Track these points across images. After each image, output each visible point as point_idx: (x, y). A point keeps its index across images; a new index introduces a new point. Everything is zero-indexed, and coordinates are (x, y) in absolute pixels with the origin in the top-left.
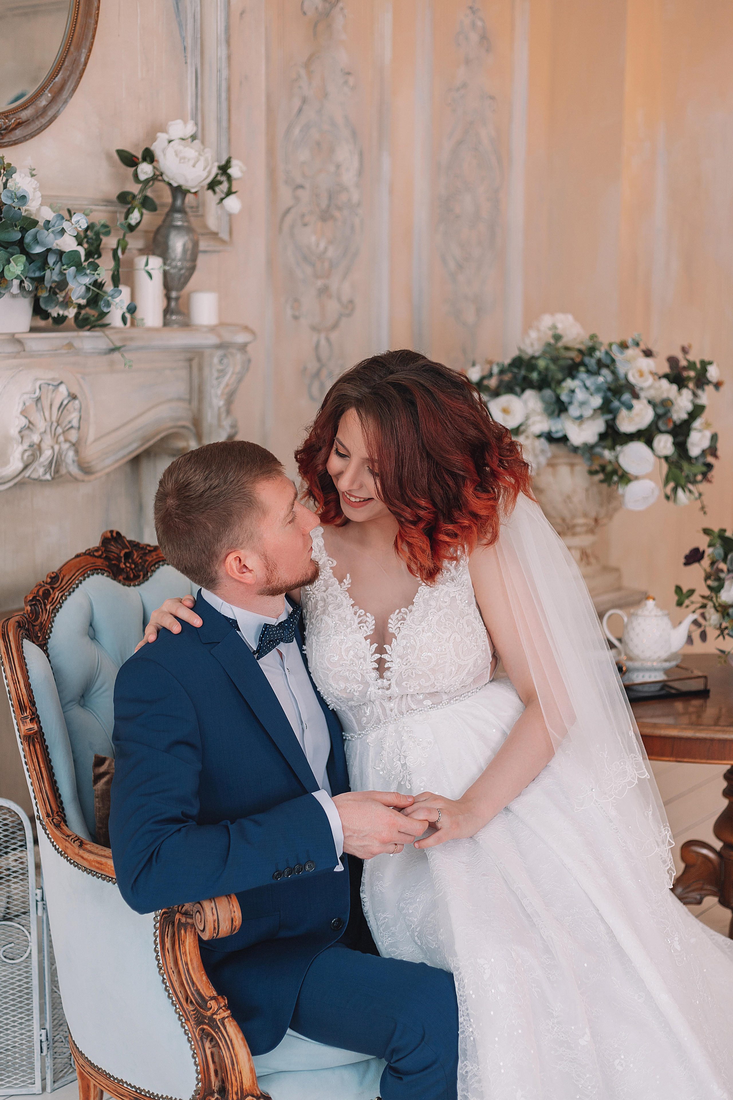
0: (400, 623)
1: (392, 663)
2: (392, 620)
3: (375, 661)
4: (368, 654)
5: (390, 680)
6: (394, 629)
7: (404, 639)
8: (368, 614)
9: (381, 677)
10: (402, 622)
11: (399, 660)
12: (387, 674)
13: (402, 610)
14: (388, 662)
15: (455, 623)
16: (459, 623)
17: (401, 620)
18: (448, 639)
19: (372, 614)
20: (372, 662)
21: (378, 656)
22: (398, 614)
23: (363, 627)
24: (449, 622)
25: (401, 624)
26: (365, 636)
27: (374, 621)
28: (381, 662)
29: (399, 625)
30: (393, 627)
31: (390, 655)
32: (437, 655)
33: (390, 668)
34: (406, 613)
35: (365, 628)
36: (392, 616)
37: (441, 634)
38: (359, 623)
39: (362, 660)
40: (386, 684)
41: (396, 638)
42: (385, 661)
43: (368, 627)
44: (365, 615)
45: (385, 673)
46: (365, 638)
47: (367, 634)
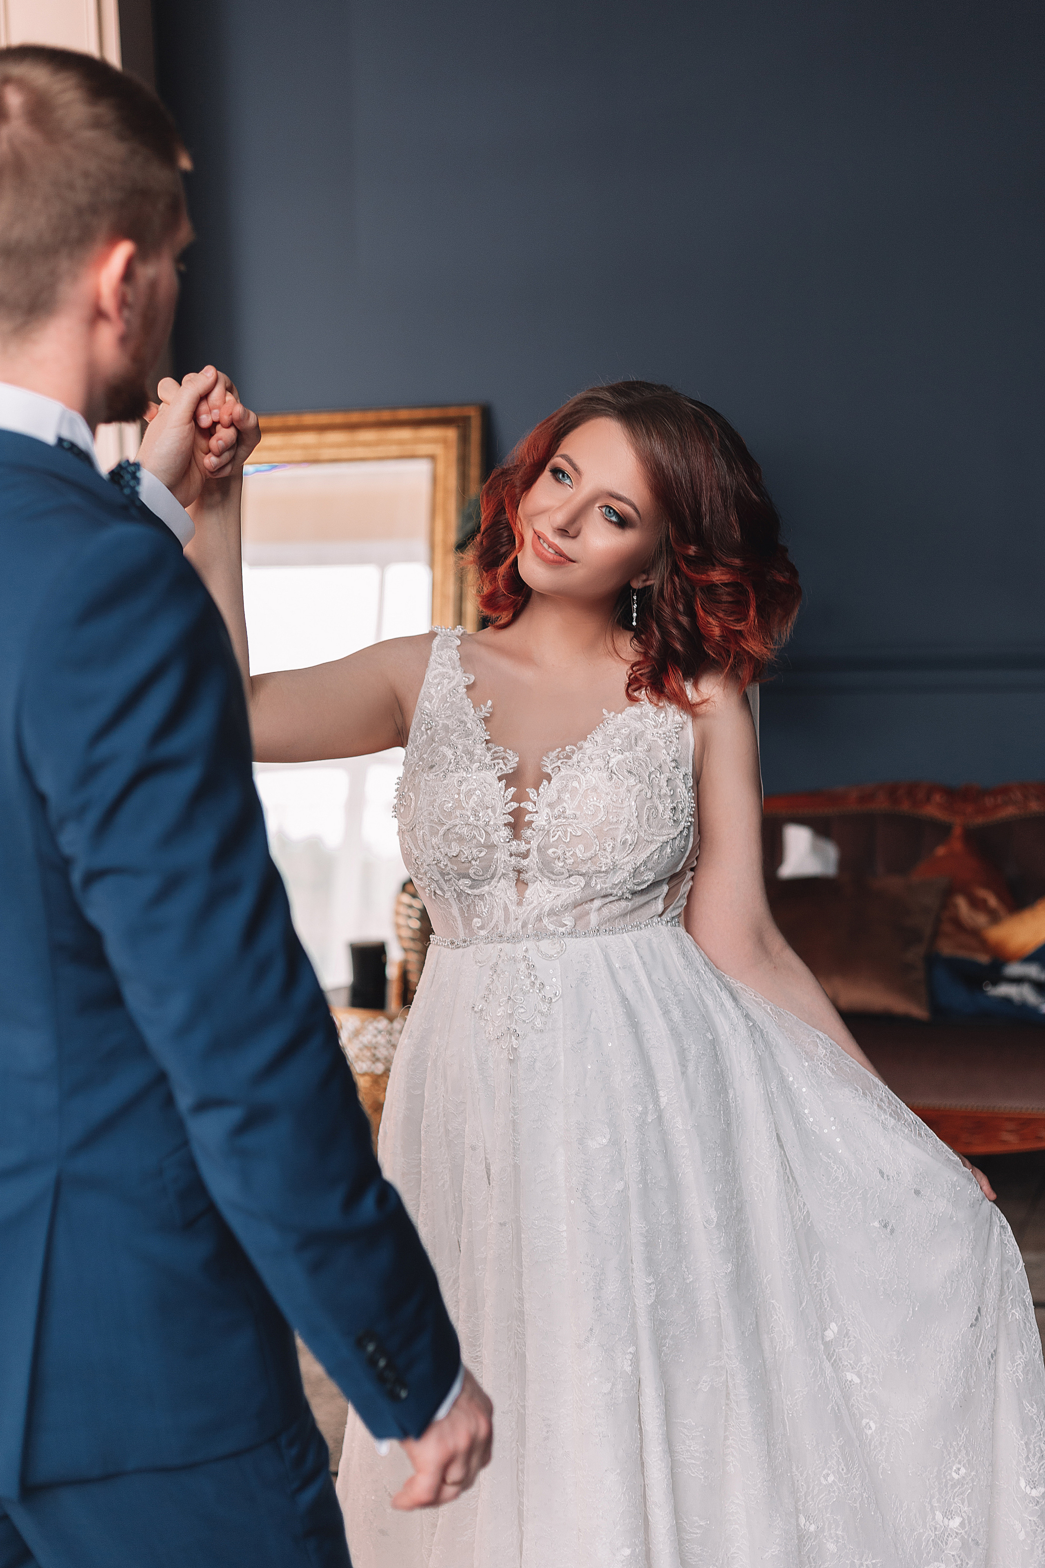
0: (560, 761)
1: (536, 815)
2: (549, 759)
3: (510, 814)
4: (501, 802)
5: (529, 843)
6: (550, 768)
7: (563, 780)
8: (508, 751)
9: (516, 836)
10: (566, 760)
11: (546, 811)
12: (525, 833)
13: (568, 748)
14: (531, 813)
17: (563, 759)
19: (515, 752)
20: (504, 814)
21: (515, 805)
22: (560, 752)
23: (499, 764)
25: (562, 763)
26: (499, 774)
27: (518, 760)
28: (517, 814)
29: (559, 764)
30: (549, 765)
31: (535, 803)
32: (608, 806)
33: (533, 822)
34: (573, 752)
35: (502, 766)
36: (549, 753)
38: (492, 760)
39: (489, 811)
40: (523, 847)
41: (549, 780)
42: (525, 812)
43: (506, 765)
44: (505, 751)
45: (522, 831)
46: (498, 777)
47: (502, 773)
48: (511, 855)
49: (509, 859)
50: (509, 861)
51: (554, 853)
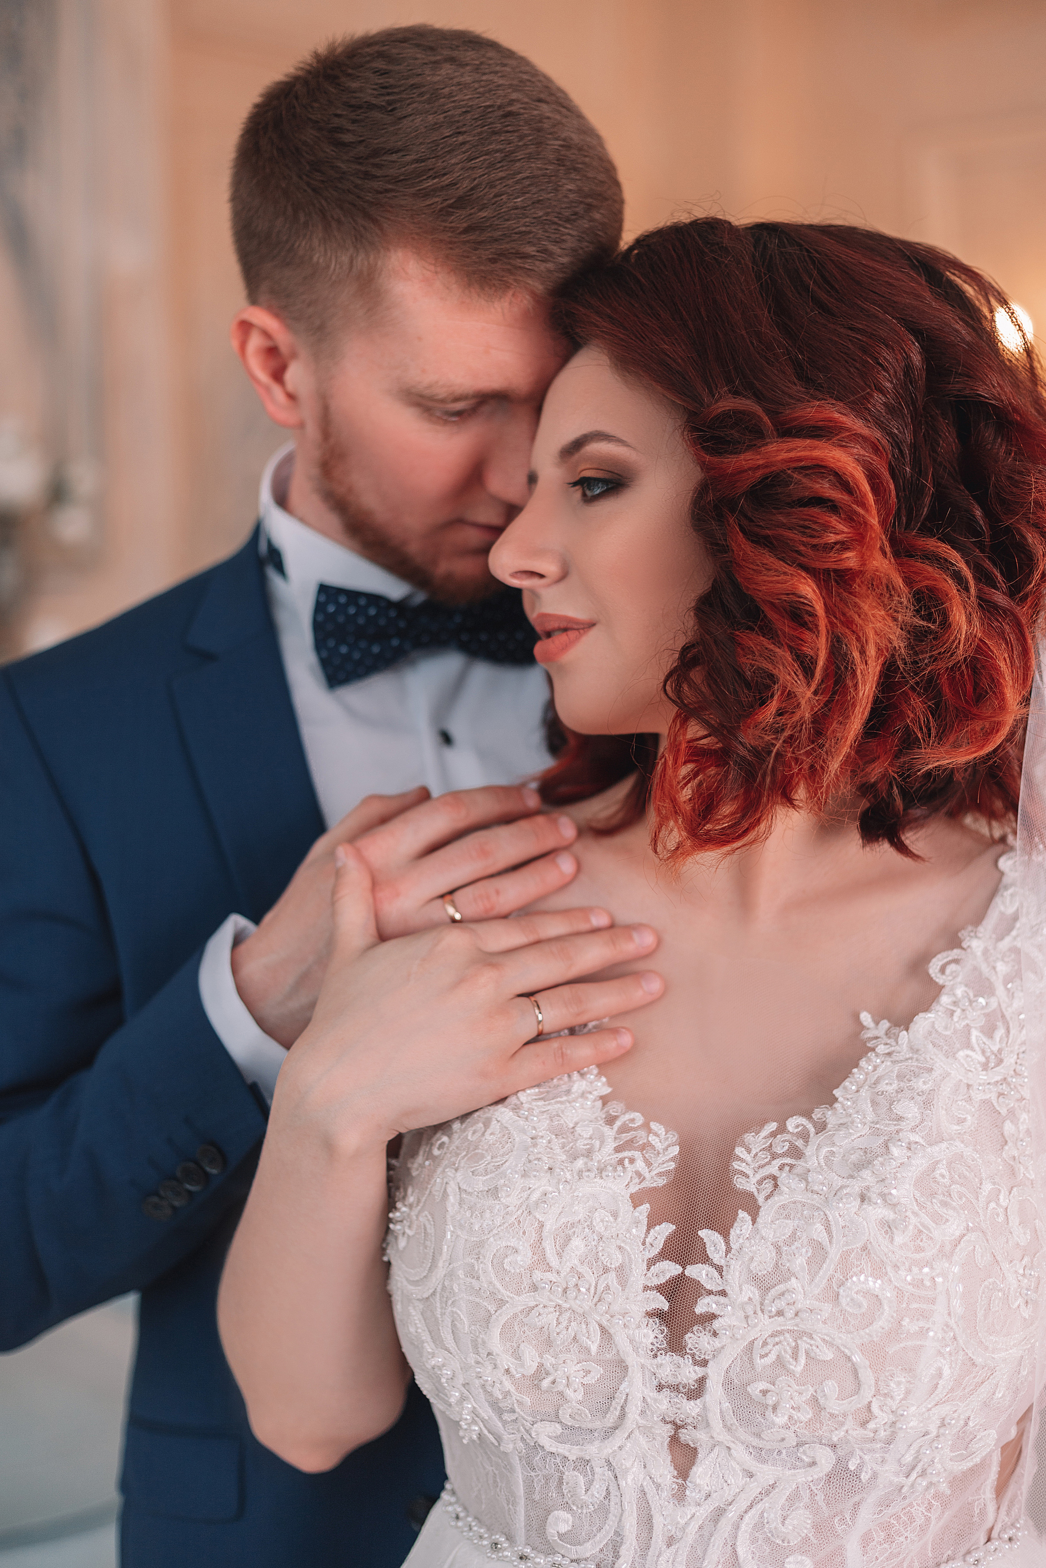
0: (777, 1163)
1: (722, 1299)
2: (749, 1151)
3: (660, 1289)
4: (639, 1257)
5: (704, 1363)
6: (754, 1180)
7: (787, 1217)
8: (654, 1126)
9: (675, 1345)
10: (788, 1160)
11: (750, 1292)
12: (696, 1339)
13: (792, 1124)
14: (710, 1293)
15: (982, 1199)
16: (993, 1205)
17: (783, 1155)
18: (948, 1248)
19: (669, 1126)
20: (646, 1288)
21: (672, 1268)
22: (774, 1134)
23: (632, 1161)
24: (963, 1190)
25: (781, 1168)
26: (634, 1189)
27: (676, 1150)
28: (679, 1291)
29: (773, 1169)
30: (750, 1172)
31: (719, 1269)
32: (899, 1292)
34: (804, 1136)
35: (640, 1165)
36: (749, 1137)
37: (928, 1221)
38: (618, 1150)
39: (612, 1276)
40: (689, 1373)
41: (754, 1211)
42: (697, 1290)
43: (649, 1164)
44: (646, 1126)
45: (689, 1335)
46: (632, 1196)
47: (641, 1186)
48: (660, 1387)
49: (655, 1394)
50: (655, 1400)
51: (765, 1392)
